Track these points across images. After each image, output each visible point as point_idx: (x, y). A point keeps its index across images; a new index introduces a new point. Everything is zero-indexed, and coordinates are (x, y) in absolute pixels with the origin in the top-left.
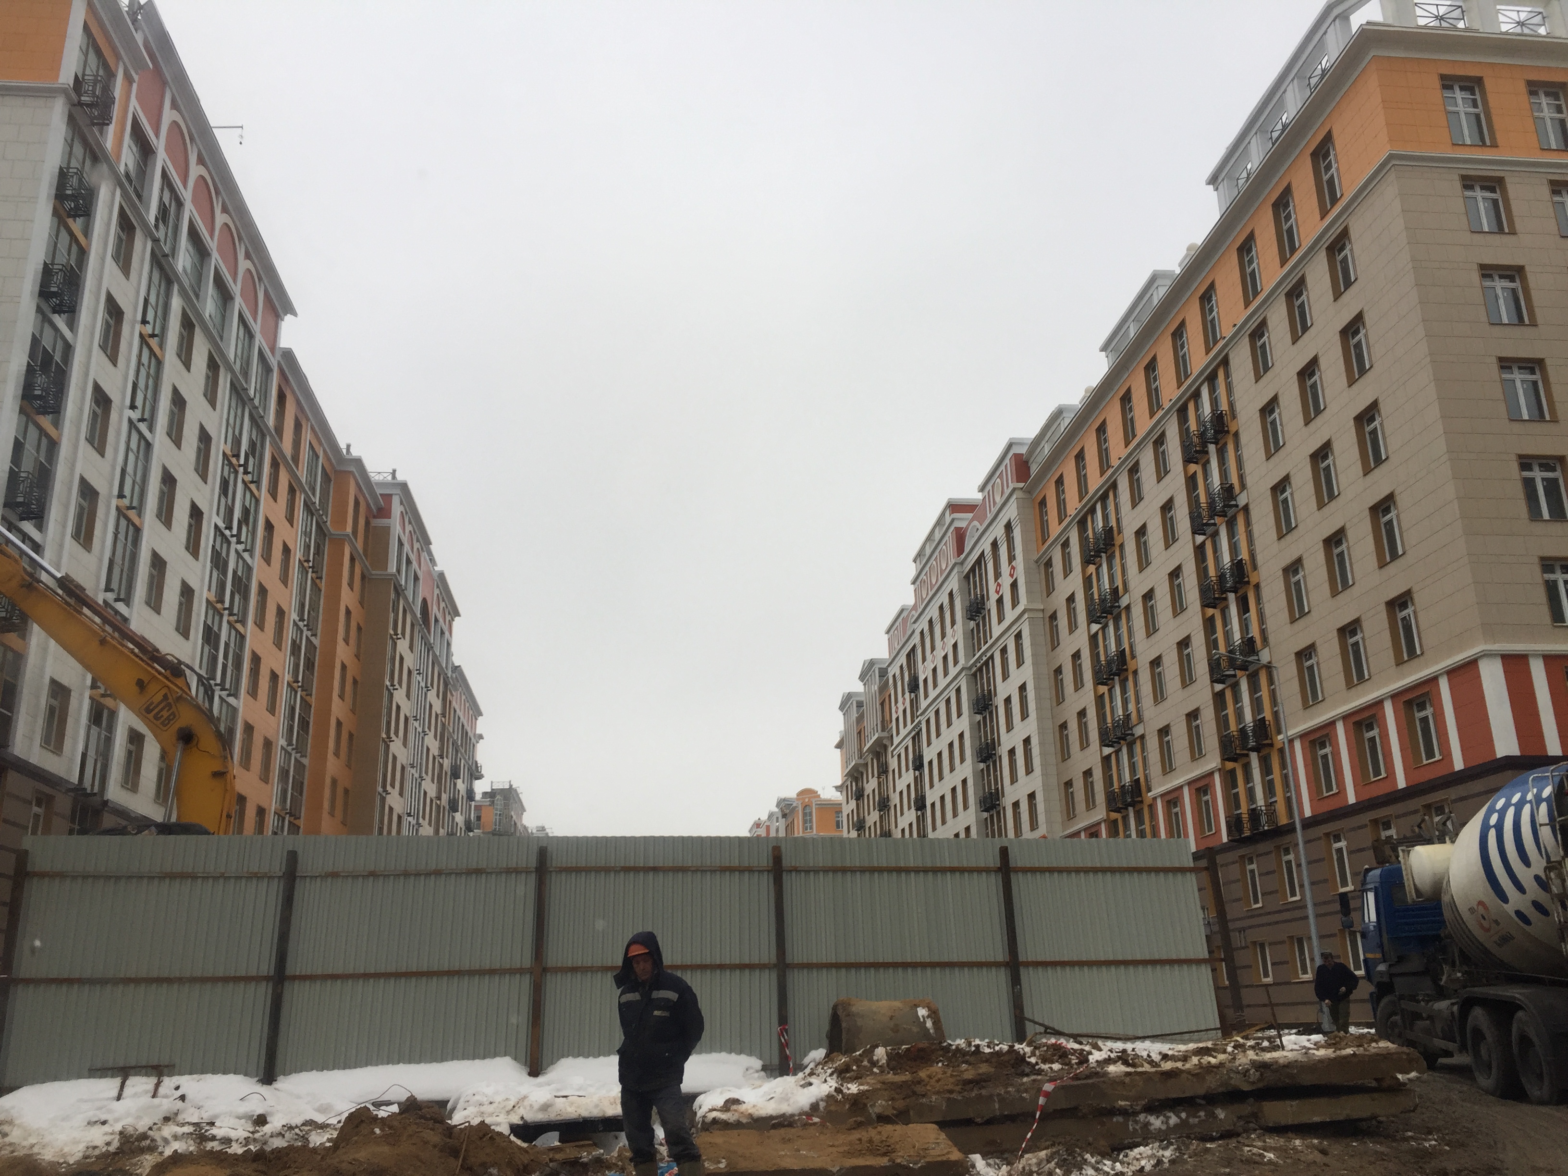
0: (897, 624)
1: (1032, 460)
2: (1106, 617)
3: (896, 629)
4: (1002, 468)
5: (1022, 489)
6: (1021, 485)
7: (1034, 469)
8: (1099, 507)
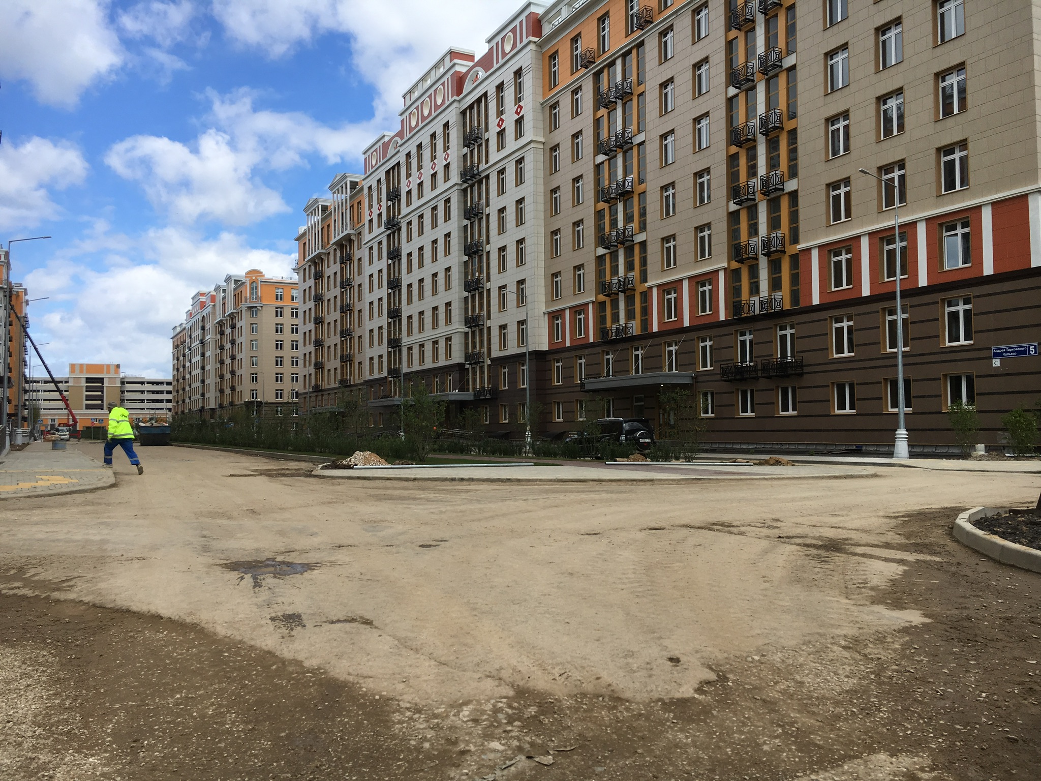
0: (377, 146)
1: (545, 20)
2: (616, 151)
3: (376, 151)
4: (517, 22)
5: (535, 42)
6: (536, 39)
7: (547, 30)
8: (619, 62)
